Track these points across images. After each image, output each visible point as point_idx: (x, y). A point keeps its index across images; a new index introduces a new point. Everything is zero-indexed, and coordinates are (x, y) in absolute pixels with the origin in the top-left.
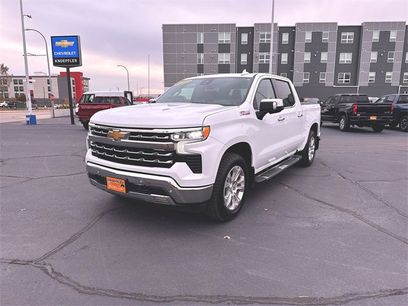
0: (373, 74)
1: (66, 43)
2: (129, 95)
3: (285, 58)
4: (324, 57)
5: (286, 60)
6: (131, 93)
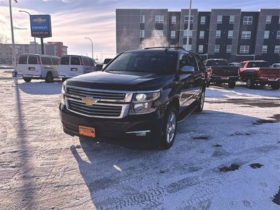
0: (265, 47)
1: (40, 20)
3: (202, 34)
4: (230, 34)
5: (203, 36)
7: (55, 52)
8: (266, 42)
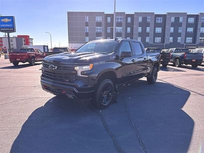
0: (171, 38)
1: (7, 20)
2: (46, 48)
3: (129, 30)
4: (148, 29)
6: (47, 46)
7: (24, 42)
8: (172, 35)
